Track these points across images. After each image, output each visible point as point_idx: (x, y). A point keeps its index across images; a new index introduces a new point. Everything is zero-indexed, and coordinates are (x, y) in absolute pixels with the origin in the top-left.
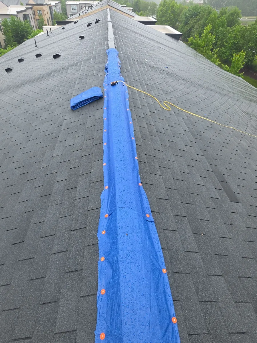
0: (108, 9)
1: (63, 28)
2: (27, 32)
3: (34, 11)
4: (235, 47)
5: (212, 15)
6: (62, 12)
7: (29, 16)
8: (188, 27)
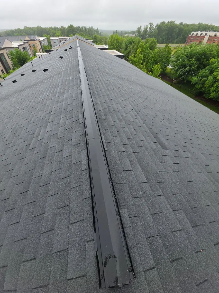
0: (77, 40)
1: (49, 54)
2: (26, 58)
3: (30, 45)
4: (155, 62)
5: (140, 44)
6: (49, 44)
7: (27, 48)
8: (127, 51)
